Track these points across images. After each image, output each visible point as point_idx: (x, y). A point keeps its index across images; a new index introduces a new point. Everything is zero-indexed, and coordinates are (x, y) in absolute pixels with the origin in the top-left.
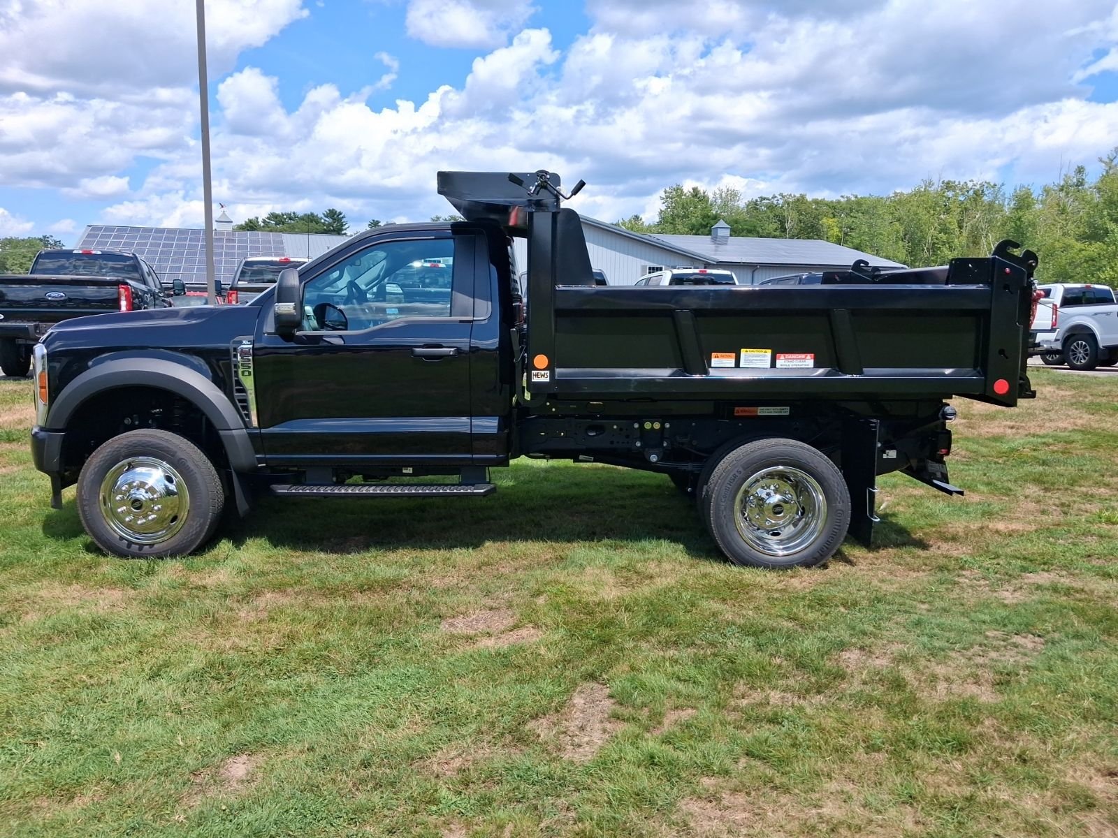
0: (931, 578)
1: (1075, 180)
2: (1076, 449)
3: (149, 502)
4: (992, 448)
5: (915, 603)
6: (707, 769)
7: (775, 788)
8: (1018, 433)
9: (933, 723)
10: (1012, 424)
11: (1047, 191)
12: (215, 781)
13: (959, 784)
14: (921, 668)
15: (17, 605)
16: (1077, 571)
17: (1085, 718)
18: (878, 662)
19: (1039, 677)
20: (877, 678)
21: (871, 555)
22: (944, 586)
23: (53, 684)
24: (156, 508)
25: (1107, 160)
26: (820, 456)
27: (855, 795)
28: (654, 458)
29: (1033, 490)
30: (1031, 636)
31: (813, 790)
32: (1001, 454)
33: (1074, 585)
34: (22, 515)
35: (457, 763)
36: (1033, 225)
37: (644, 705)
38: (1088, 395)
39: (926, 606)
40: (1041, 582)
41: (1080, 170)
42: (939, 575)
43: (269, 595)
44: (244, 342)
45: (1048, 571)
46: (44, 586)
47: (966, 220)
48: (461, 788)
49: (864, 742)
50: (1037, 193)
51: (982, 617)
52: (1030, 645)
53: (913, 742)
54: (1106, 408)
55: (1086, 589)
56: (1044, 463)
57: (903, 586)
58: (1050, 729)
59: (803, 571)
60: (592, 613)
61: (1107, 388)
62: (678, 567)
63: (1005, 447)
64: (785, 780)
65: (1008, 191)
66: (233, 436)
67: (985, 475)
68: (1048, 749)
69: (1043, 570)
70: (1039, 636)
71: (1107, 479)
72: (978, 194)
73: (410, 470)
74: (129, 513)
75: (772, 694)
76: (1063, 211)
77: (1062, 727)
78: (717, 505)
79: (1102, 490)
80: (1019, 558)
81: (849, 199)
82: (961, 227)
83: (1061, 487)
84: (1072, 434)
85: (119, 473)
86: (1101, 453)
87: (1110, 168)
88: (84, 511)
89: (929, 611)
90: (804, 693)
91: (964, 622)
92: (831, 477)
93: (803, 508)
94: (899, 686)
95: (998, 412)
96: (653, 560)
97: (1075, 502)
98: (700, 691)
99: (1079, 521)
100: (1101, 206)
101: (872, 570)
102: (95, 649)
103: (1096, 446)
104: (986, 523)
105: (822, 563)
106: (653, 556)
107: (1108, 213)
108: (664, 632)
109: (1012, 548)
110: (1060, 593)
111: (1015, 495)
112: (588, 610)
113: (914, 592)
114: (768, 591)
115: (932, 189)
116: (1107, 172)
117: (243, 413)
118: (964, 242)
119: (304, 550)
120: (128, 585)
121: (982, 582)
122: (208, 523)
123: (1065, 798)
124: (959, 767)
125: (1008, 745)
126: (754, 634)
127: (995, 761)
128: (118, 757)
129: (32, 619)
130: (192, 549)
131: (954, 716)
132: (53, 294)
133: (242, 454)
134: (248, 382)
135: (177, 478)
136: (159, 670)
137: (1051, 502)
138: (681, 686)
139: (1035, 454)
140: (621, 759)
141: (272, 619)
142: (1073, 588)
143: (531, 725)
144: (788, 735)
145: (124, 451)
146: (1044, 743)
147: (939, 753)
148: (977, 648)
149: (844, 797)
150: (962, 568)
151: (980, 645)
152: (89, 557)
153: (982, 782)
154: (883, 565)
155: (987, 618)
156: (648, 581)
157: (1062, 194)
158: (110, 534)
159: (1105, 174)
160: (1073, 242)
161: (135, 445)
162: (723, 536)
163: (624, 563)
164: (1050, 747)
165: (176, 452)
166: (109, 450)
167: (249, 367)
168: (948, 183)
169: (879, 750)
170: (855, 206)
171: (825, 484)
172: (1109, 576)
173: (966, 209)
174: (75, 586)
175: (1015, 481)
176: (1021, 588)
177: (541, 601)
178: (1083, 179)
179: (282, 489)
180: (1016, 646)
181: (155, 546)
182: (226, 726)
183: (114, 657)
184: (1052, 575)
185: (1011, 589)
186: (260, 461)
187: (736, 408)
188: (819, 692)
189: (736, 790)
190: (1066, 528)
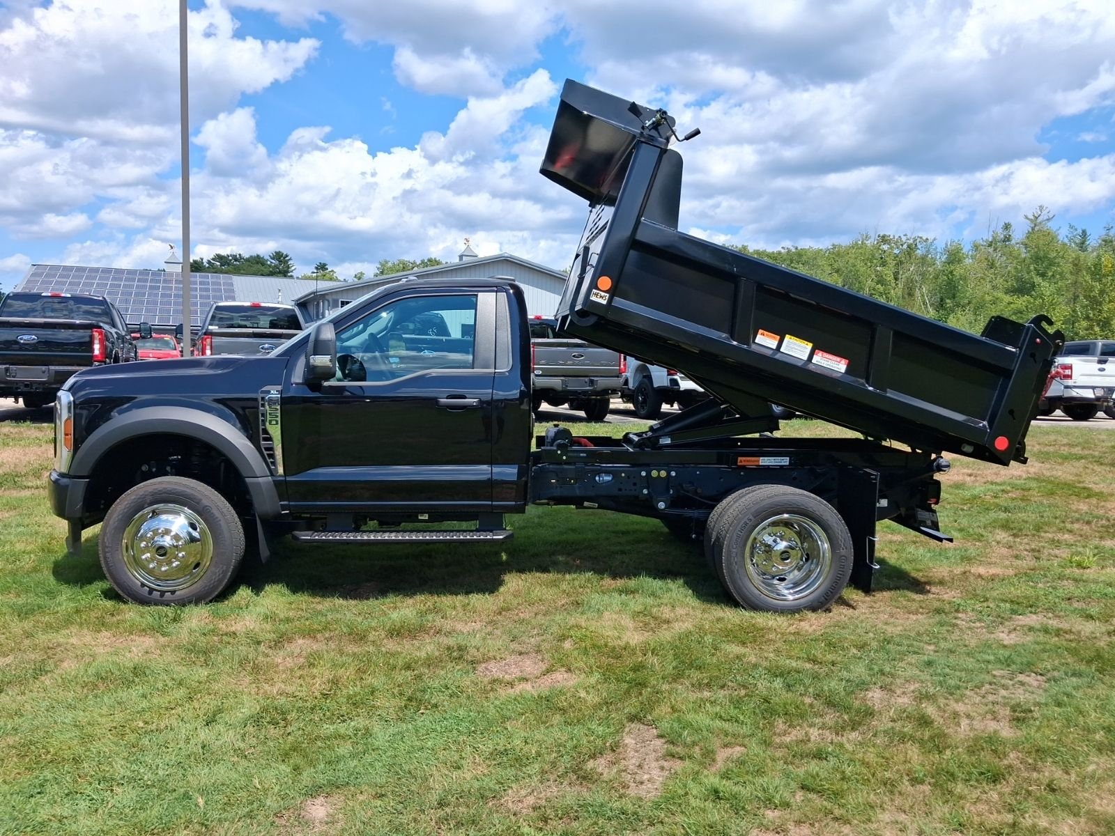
0: (931, 621)
1: (1002, 236)
2: (1034, 496)
3: (173, 549)
4: (955, 495)
5: (922, 644)
6: (769, 802)
7: (836, 819)
8: (977, 481)
9: (965, 757)
10: (970, 471)
11: (976, 247)
12: (300, 823)
13: (999, 812)
14: (942, 706)
15: (50, 652)
16: (1062, 613)
17: (1100, 750)
18: (900, 700)
19: (1050, 712)
20: (905, 715)
21: (867, 599)
22: (945, 628)
23: (110, 730)
24: (180, 555)
25: (1032, 218)
26: (825, 505)
27: (909, 824)
28: (662, 505)
29: (1002, 535)
30: (1033, 674)
31: (869, 820)
32: (965, 501)
33: (1061, 626)
34: (27, 563)
35: (531, 800)
36: (965, 279)
37: (694, 744)
38: (1035, 443)
39: (932, 647)
40: (1032, 624)
41: (1007, 227)
42: (938, 618)
43: (300, 641)
44: (272, 392)
45: (1035, 613)
46: (73, 634)
47: (901, 273)
48: (541, 825)
49: (908, 775)
50: (966, 248)
51: (987, 657)
52: (1035, 684)
53: (952, 775)
54: (1054, 457)
55: (1074, 630)
56: (1006, 510)
57: (907, 628)
58: (1071, 760)
59: (810, 615)
60: (619, 657)
61: (1052, 437)
62: (691, 612)
63: (967, 494)
64: (843, 811)
65: (940, 245)
66: (259, 484)
67: (956, 521)
68: (1073, 779)
69: (1031, 612)
70: (1041, 674)
71: (1069, 526)
72: (911, 249)
73: (426, 517)
74: (152, 560)
75: (811, 730)
76: (992, 265)
77: (1081, 759)
78: (729, 552)
79: (1066, 536)
80: (1006, 601)
81: (789, 251)
82: (896, 279)
83: (1029, 533)
84: (1027, 481)
85: (143, 520)
86: (1058, 500)
87: (1035, 225)
88: (105, 558)
89: (936, 652)
90: (839, 729)
91: (970, 663)
92: (836, 525)
93: (807, 555)
94: (925, 722)
95: (954, 460)
96: (666, 605)
97: (1044, 547)
98: (745, 730)
99: (1052, 565)
100: (1028, 261)
101: (873, 613)
102: (144, 696)
103: (1052, 493)
104: (968, 568)
105: (826, 607)
106: (665, 601)
107: (1035, 268)
108: (696, 675)
109: (998, 592)
110: (1051, 634)
111: (987, 541)
112: (616, 653)
113: (918, 634)
114: (782, 634)
115: (869, 242)
116: (1033, 229)
117: (269, 460)
118: (900, 293)
119: (323, 596)
120: (157, 632)
121: (978, 624)
122: (231, 570)
123: (1098, 825)
124: (996, 796)
125: (1035, 775)
126: (781, 675)
127: (1027, 791)
128: (201, 801)
129: (70, 666)
130: (214, 596)
131: (983, 749)
132: (25, 337)
133: (266, 501)
134: (275, 431)
135: (202, 524)
136: (214, 716)
137: (1022, 548)
138: (726, 725)
139: (997, 500)
140: (686, 794)
141: (312, 665)
142: (1062, 629)
143: (591, 764)
144: (836, 769)
145: (148, 499)
146: (1067, 773)
147: (976, 784)
148: (987, 686)
149: (899, 826)
150: (957, 611)
151: (990, 684)
152: (109, 604)
153: (1019, 810)
154: (882, 609)
155: (992, 658)
156: (665, 626)
157: (991, 250)
158: (132, 580)
159: (1030, 230)
160: (1000, 295)
161: (160, 492)
162: (734, 582)
163: (639, 608)
164: (1073, 777)
165: (201, 500)
166: (133, 497)
167: (277, 417)
168: (884, 237)
169: (922, 782)
170: (795, 257)
171: (829, 531)
172: (1092, 617)
173: (901, 262)
174: (105, 633)
175: (984, 528)
176: (1015, 629)
177: (567, 645)
178: (1010, 236)
179: (306, 536)
180: (1022, 684)
181: (177, 593)
182: (296, 768)
183: (165, 703)
184: (1040, 616)
185: (1006, 630)
186: (284, 508)
187: (740, 459)
188: (853, 729)
189: (800, 822)
190: (1042, 573)
